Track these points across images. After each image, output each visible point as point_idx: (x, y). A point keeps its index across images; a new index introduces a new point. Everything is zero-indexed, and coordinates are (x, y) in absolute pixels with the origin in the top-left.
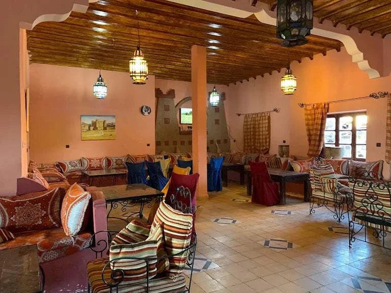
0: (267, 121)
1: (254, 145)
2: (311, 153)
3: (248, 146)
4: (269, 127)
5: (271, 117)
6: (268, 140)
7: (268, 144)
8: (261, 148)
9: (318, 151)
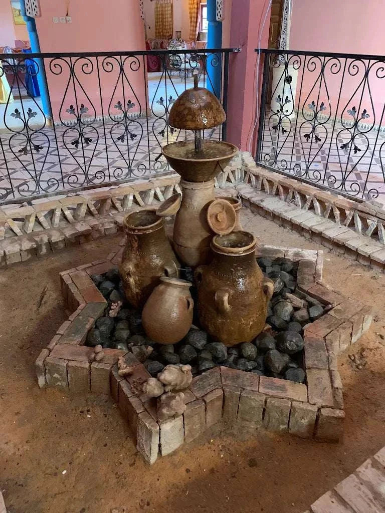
0: (170, 8)
1: (162, 31)
2: (191, 37)
3: (158, 33)
4: (172, 14)
5: (173, 4)
6: (171, 26)
7: (171, 30)
8: (167, 34)
9: (195, 35)
